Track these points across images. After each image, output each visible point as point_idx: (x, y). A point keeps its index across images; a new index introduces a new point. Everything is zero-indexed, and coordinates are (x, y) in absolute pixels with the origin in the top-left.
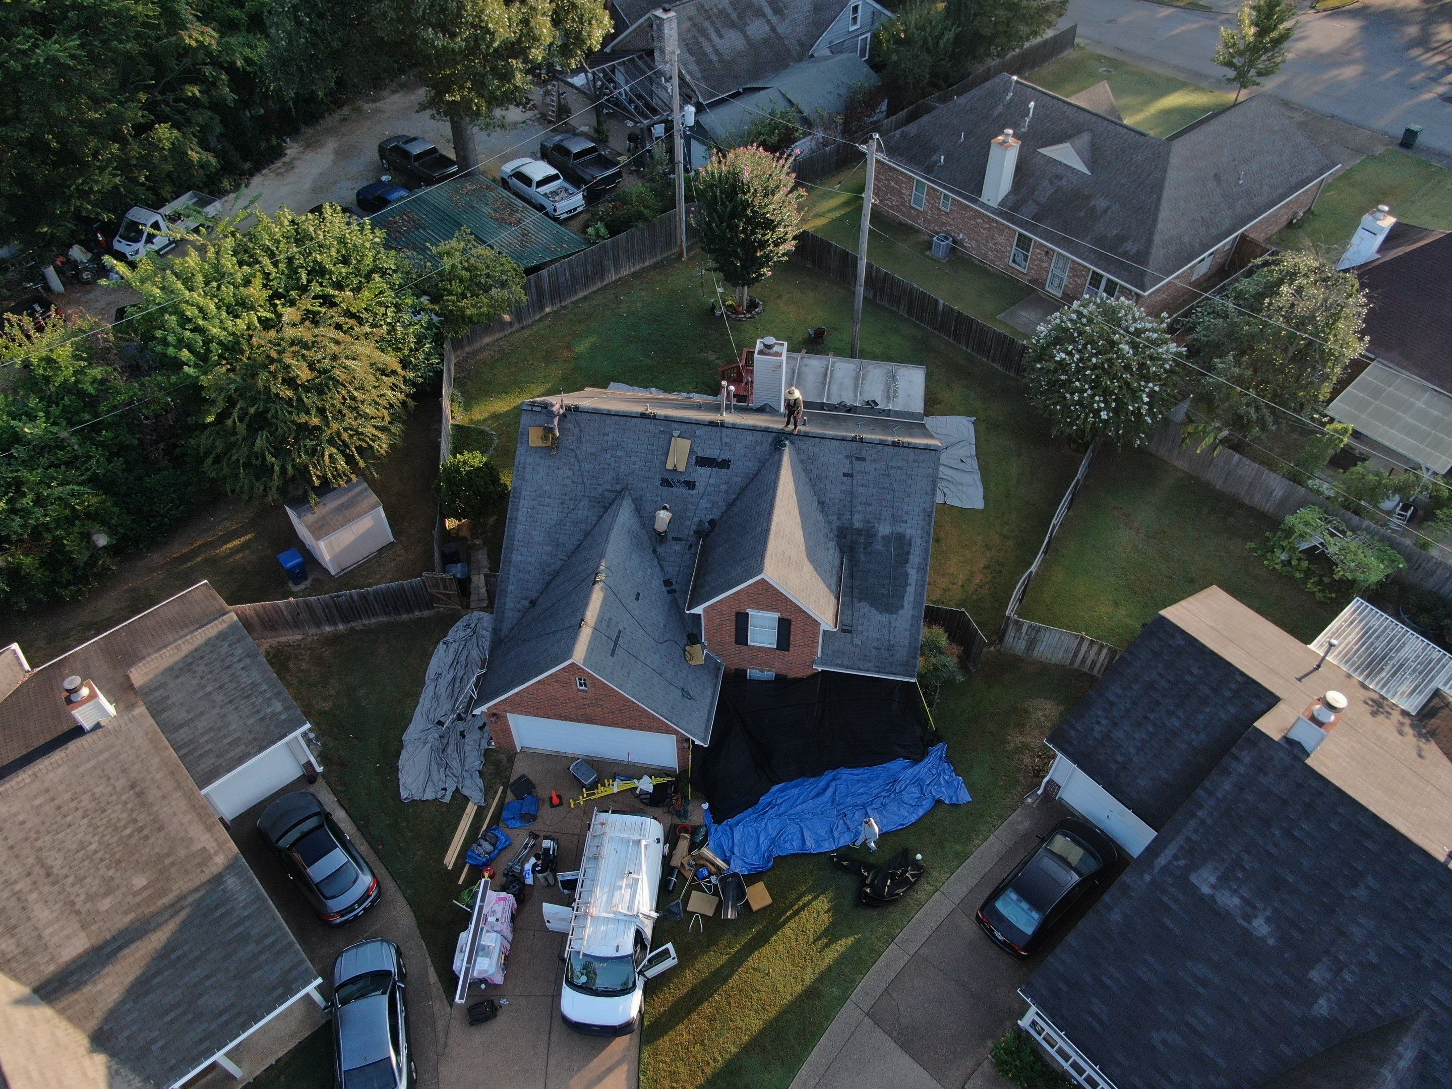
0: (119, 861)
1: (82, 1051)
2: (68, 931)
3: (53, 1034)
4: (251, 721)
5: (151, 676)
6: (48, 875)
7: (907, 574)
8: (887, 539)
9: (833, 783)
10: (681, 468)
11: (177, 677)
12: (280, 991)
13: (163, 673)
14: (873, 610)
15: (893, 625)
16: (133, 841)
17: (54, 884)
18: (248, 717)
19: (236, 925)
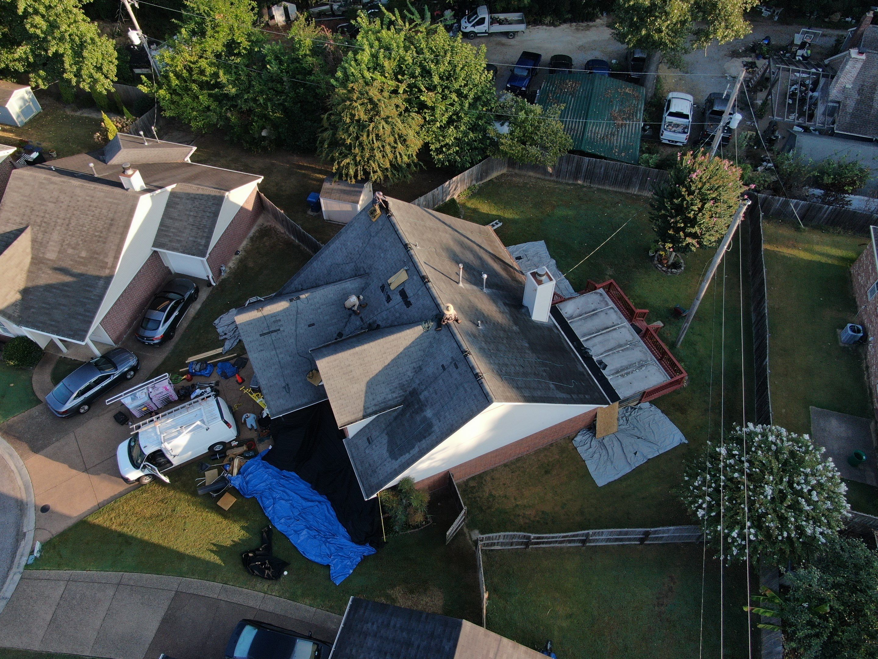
0: (85, 241)
1: (17, 288)
2: (55, 249)
3: (17, 275)
4: (191, 239)
5: (181, 191)
6: (68, 225)
7: (413, 447)
8: (425, 419)
9: (317, 503)
10: (392, 287)
11: (188, 199)
12: (72, 333)
13: (185, 194)
14: (386, 445)
15: (385, 463)
16: (95, 238)
17: (67, 230)
18: (192, 236)
19: (87, 298)
